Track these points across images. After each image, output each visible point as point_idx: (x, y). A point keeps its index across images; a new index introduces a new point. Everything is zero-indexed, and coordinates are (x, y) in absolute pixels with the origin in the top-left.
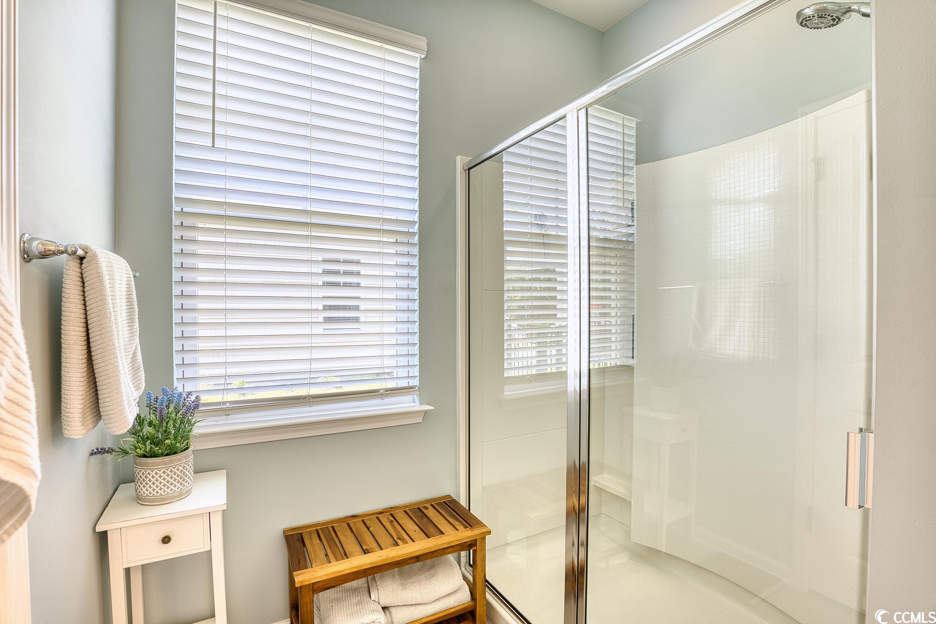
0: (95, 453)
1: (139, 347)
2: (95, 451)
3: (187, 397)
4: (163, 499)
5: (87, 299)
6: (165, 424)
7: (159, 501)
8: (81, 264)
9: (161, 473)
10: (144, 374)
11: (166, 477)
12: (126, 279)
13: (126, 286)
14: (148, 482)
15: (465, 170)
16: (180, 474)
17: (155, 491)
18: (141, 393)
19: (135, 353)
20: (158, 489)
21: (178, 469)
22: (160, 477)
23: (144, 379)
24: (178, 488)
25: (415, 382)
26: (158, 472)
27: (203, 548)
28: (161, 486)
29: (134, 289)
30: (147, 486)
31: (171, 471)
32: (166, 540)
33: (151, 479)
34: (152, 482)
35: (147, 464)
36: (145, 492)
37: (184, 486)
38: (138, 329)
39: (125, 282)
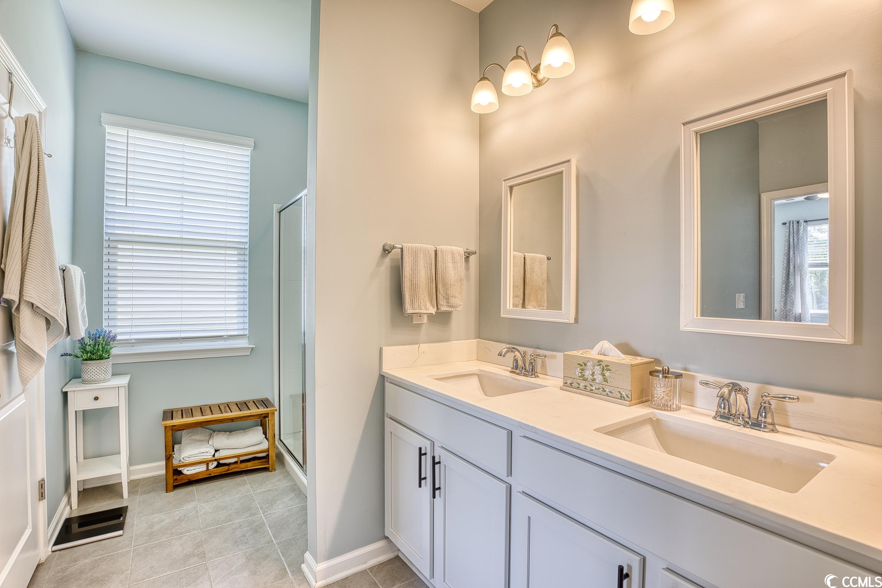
0: (63, 355)
1: (85, 307)
2: (63, 354)
3: (109, 333)
4: (95, 381)
5: (65, 286)
6: (97, 346)
7: (93, 382)
8: (64, 272)
9: (95, 368)
10: (87, 320)
11: (97, 370)
12: (80, 276)
13: (80, 280)
14: (88, 372)
15: (278, 212)
16: (104, 369)
17: (92, 377)
18: (86, 328)
19: (83, 310)
20: (93, 376)
21: (103, 367)
22: (94, 370)
23: (87, 322)
24: (103, 376)
25: (247, 332)
26: (93, 367)
27: (115, 405)
28: (95, 374)
29: (84, 281)
30: (88, 374)
31: (100, 368)
32: (96, 399)
33: (90, 371)
34: (90, 372)
35: (88, 364)
36: (87, 377)
37: (106, 376)
38: (85, 299)
39: (80, 278)
